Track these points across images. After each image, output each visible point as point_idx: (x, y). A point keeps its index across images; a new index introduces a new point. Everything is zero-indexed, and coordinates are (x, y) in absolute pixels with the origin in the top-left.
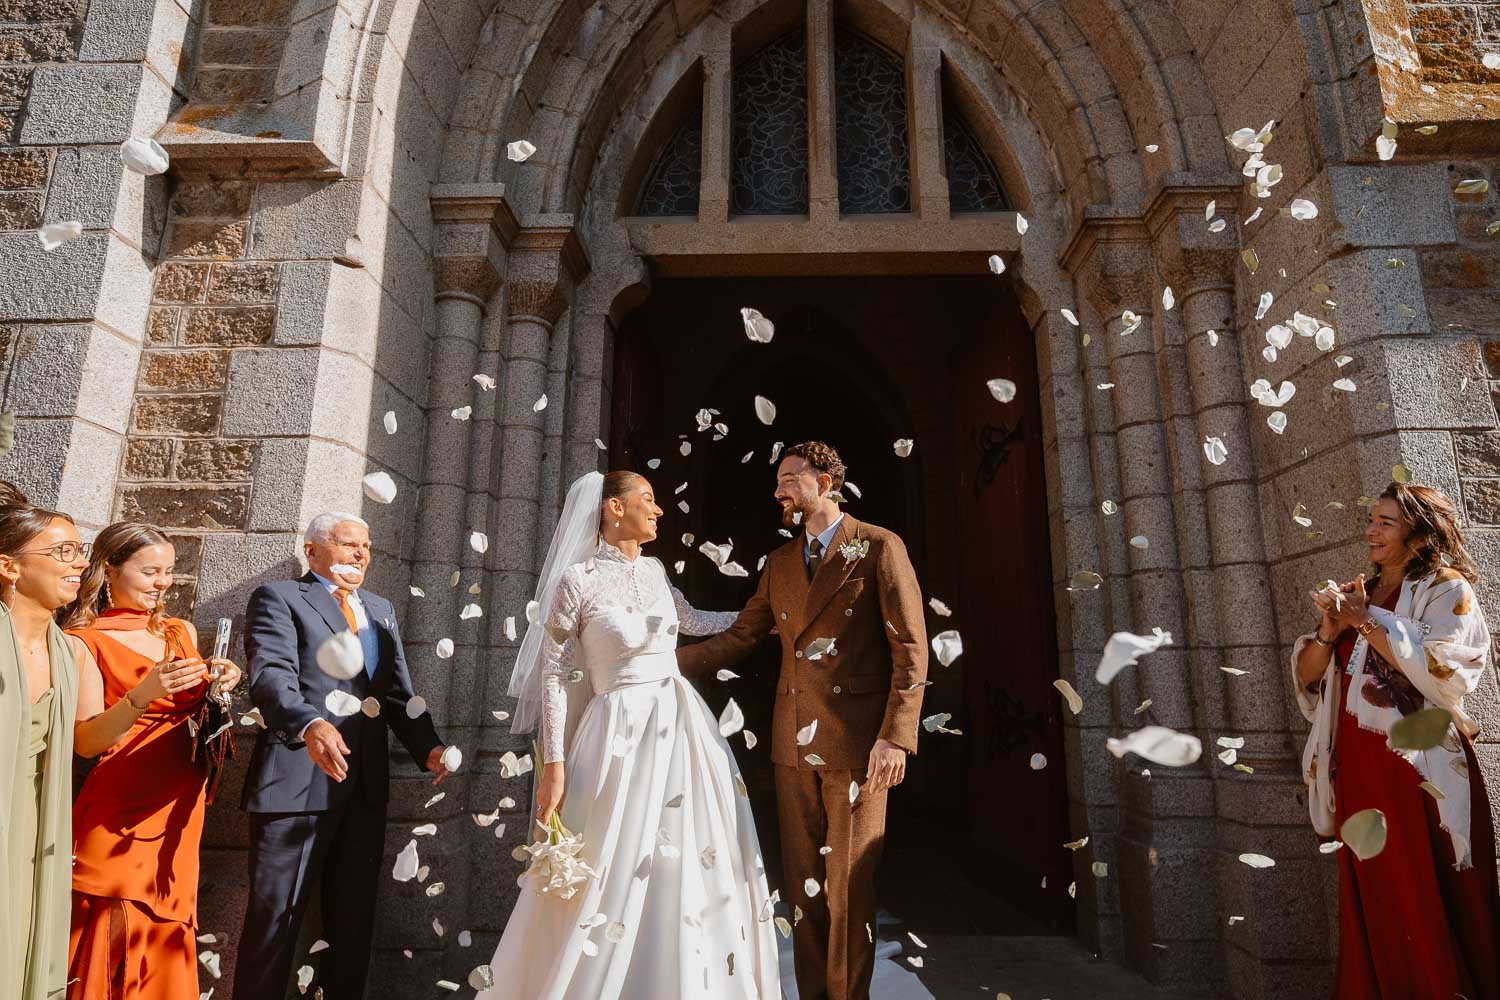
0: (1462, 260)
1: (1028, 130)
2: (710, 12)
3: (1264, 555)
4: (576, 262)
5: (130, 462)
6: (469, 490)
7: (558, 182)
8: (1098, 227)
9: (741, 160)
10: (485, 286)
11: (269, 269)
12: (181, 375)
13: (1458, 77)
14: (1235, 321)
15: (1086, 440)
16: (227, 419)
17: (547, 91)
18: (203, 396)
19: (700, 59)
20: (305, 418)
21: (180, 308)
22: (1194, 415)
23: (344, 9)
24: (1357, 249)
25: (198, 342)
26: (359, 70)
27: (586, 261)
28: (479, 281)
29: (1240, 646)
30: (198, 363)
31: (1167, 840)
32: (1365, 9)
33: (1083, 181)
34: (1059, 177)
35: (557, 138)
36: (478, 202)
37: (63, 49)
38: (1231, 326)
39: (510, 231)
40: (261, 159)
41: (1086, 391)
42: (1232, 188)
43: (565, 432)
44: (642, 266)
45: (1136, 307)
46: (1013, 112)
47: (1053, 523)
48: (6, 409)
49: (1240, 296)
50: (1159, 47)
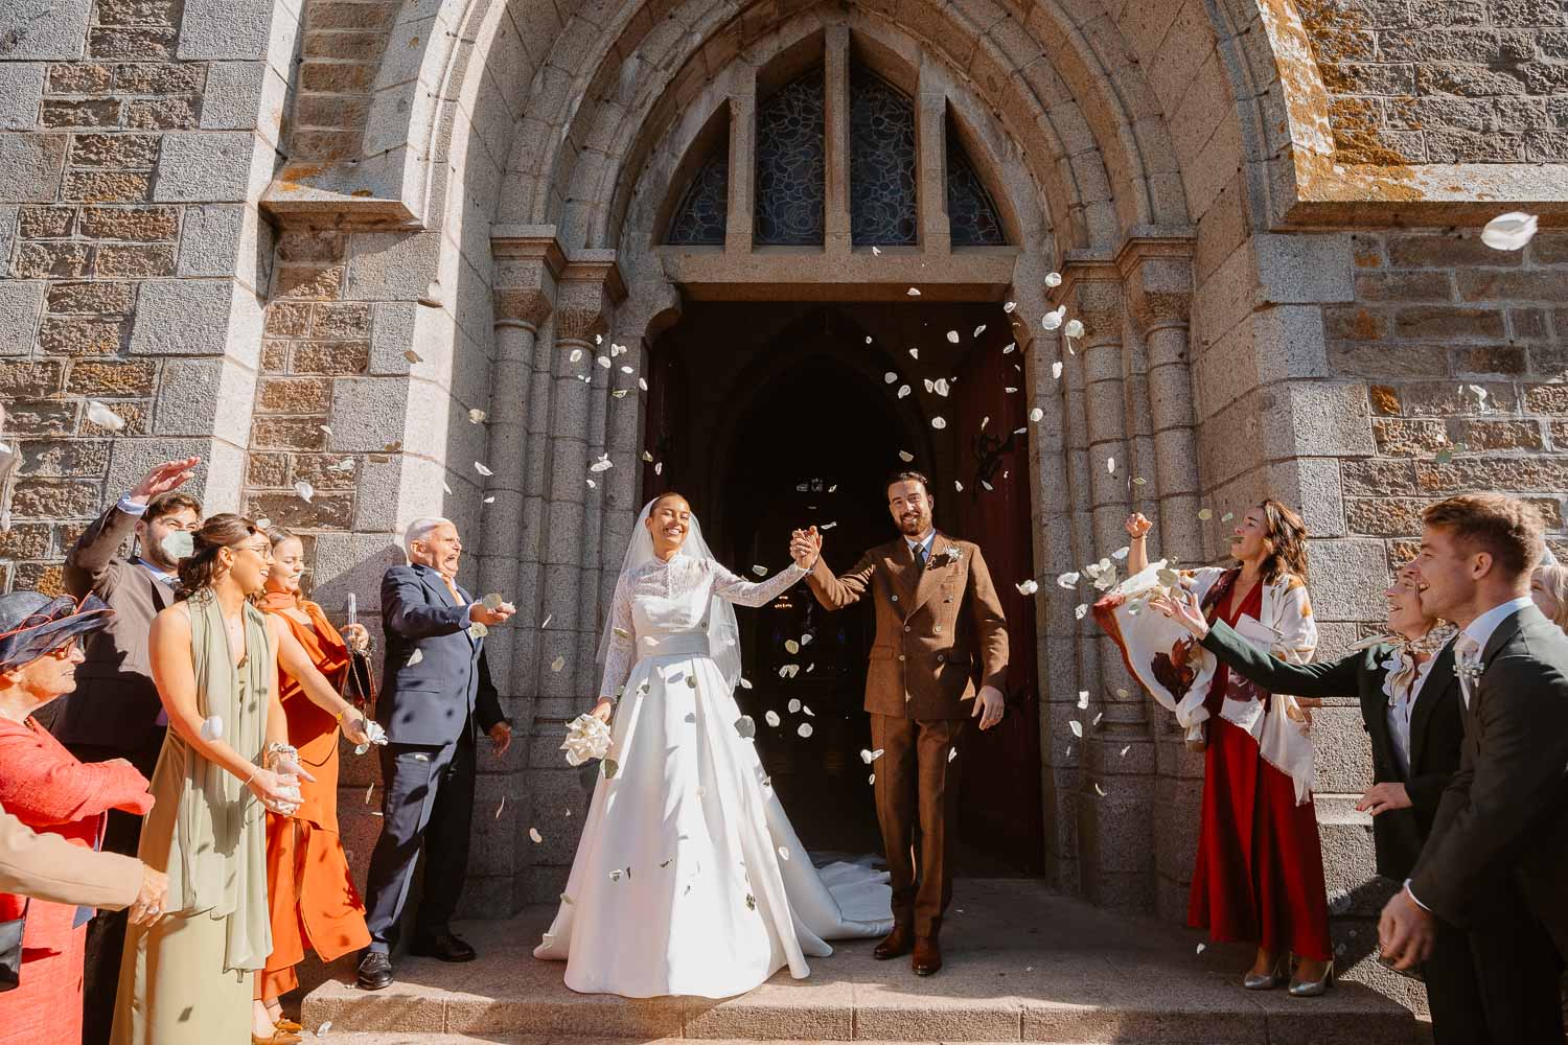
0: (1358, 316)
1: (1022, 173)
2: (736, 56)
4: (616, 290)
5: (252, 473)
6: (526, 495)
7: (601, 218)
8: (1075, 269)
9: (764, 194)
10: (537, 314)
11: (363, 309)
12: (292, 399)
13: (1364, 160)
14: (1188, 355)
15: (1064, 455)
16: (332, 437)
17: (591, 136)
18: (311, 418)
19: (727, 101)
20: (400, 434)
21: (288, 341)
22: (1152, 435)
23: (423, 81)
24: (1274, 305)
25: (305, 371)
26: (435, 133)
27: (625, 288)
28: (533, 311)
30: (306, 389)
32: (1287, 102)
33: (1067, 224)
34: (1048, 218)
35: (599, 178)
36: (532, 242)
37: (186, 118)
38: (1184, 359)
39: (559, 265)
40: (355, 214)
41: (1066, 410)
42: (1188, 239)
43: (606, 442)
44: (674, 293)
45: (1108, 338)
46: (1009, 156)
47: (1035, 526)
48: (156, 429)
49: (1193, 333)
50: (1133, 109)
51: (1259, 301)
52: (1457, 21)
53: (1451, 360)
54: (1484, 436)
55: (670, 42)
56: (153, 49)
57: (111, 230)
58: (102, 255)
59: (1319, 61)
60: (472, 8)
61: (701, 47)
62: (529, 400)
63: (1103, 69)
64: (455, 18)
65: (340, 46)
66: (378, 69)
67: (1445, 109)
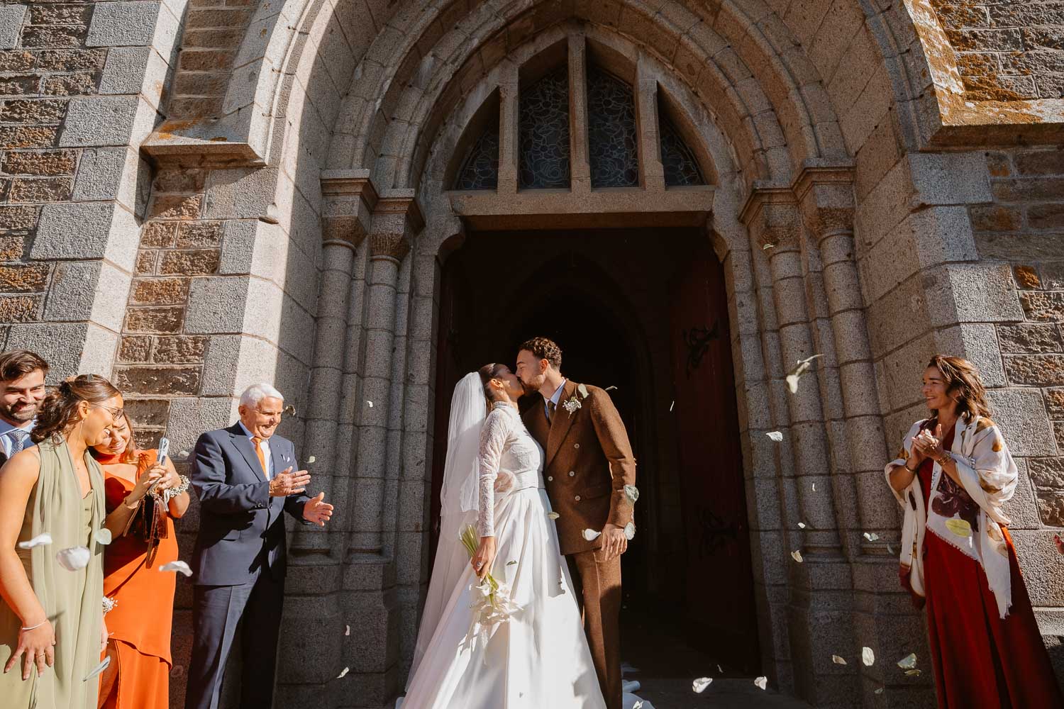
0: (997, 213)
1: (715, 132)
2: (504, 57)
3: (879, 409)
4: (416, 220)
5: (123, 352)
6: (344, 372)
7: (404, 168)
8: (762, 195)
9: (525, 153)
10: (356, 236)
11: (217, 225)
12: (158, 294)
13: (989, 97)
14: (854, 255)
15: (759, 336)
16: (188, 323)
17: (397, 109)
18: (172, 308)
19: (497, 89)
20: (239, 322)
21: (158, 251)
22: (830, 318)
23: (268, 59)
24: (929, 206)
25: (169, 273)
26: (277, 97)
27: (422, 219)
28: (352, 233)
29: (864, 472)
30: (169, 286)
31: (820, 606)
32: (926, 55)
33: (752, 165)
34: (737, 163)
35: (404, 140)
36: (352, 182)
37: (89, 87)
38: (852, 258)
39: (372, 200)
40: (213, 154)
41: (758, 302)
42: (849, 168)
43: (408, 333)
44: (459, 223)
45: (789, 246)
46: (705, 120)
47: (739, 392)
48: (45, 316)
49: (857, 238)
50: (799, 79)
51: (916, 204)
55: (456, 45)
56: (68, 40)
57: (24, 168)
58: (16, 187)
59: (945, 28)
60: (308, 7)
61: (478, 49)
62: (348, 299)
63: (776, 51)
64: (295, 16)
65: (209, 39)
66: (237, 54)
67: (1048, 59)
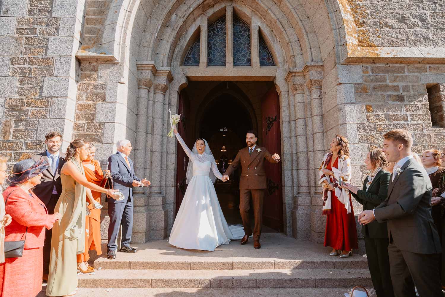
0: (363, 87)
1: (279, 46)
2: (202, 14)
4: (170, 79)
5: (75, 128)
6: (147, 133)
7: (166, 59)
8: (292, 73)
9: (210, 51)
10: (149, 85)
11: (104, 84)
12: (85, 108)
13: (366, 46)
15: (289, 122)
16: (96, 118)
17: (163, 36)
18: (91, 113)
19: (199, 27)
20: (114, 118)
21: (84, 93)
22: (312, 117)
23: (118, 23)
24: (342, 84)
25: (88, 101)
26: (122, 37)
27: (172, 78)
30: (89, 106)
31: (301, 210)
32: (346, 30)
33: (290, 61)
34: (286, 59)
35: (165, 48)
36: (148, 65)
37: (55, 33)
38: (320, 97)
39: (155, 72)
40: (101, 59)
41: (290, 110)
42: (321, 65)
44: (186, 78)
45: (301, 91)
46: (276, 42)
47: (282, 141)
48: (50, 117)
49: (322, 90)
50: (308, 30)
51: (338, 83)
52: (390, 9)
53: (386, 98)
54: (394, 118)
55: (184, 10)
56: (45, 14)
57: (36, 63)
58: (34, 70)
59: (355, 19)
60: (131, 2)
61: (192, 12)
62: (147, 108)
63: (300, 19)
64: (127, 5)
65: (95, 13)
66: (106, 19)
67: (387, 32)
